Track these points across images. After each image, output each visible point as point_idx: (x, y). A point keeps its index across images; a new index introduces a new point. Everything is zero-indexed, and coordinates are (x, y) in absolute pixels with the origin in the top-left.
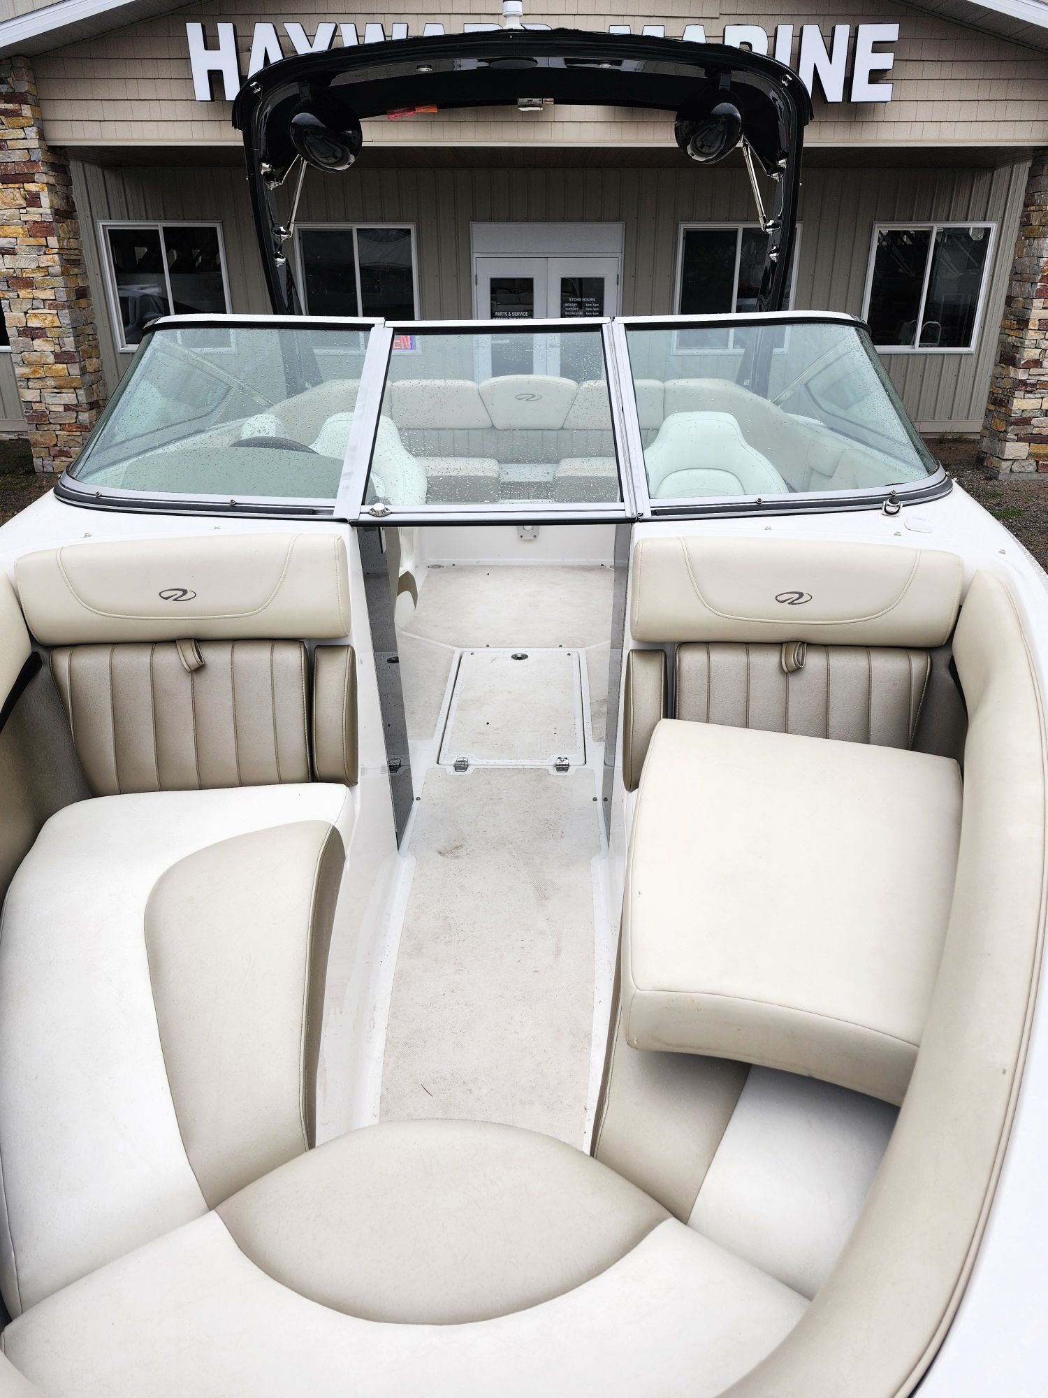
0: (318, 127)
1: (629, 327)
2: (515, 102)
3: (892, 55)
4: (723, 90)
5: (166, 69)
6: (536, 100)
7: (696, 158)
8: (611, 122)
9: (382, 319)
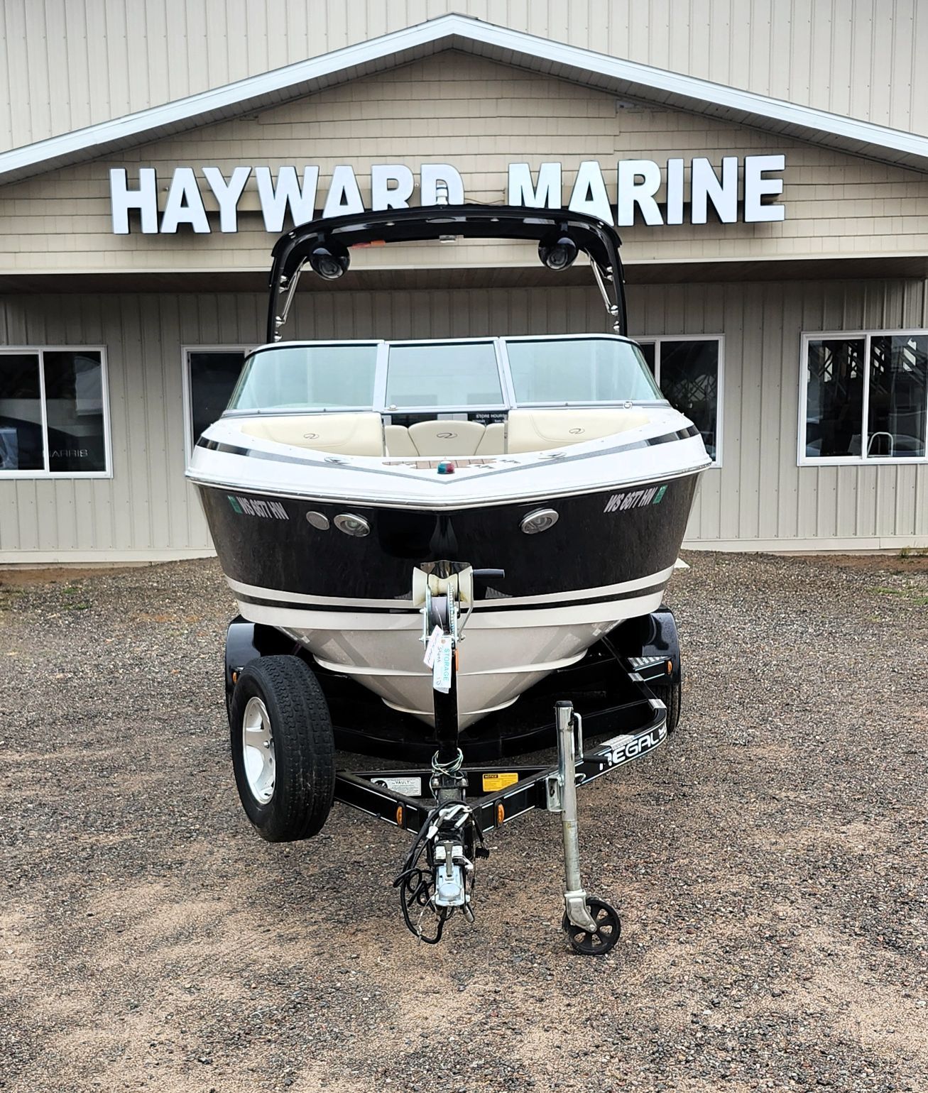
0: (328, 255)
1: (508, 342)
2: (438, 238)
3: (780, 181)
4: (564, 231)
5: (84, 207)
6: (451, 236)
7: (553, 267)
8: (513, 245)
9: (383, 341)
